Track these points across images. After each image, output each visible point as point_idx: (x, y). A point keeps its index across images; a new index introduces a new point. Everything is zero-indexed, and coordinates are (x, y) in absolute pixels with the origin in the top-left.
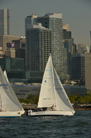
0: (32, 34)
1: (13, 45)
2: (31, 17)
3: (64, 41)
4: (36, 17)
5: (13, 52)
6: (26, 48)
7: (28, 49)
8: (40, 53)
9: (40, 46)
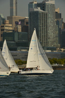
0: (33, 15)
1: (20, 23)
2: (32, 3)
3: (56, 20)
4: (36, 3)
5: (20, 28)
6: (29, 25)
7: (31, 26)
8: (39, 29)
9: (39, 24)
